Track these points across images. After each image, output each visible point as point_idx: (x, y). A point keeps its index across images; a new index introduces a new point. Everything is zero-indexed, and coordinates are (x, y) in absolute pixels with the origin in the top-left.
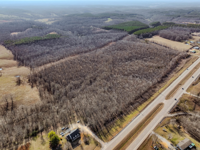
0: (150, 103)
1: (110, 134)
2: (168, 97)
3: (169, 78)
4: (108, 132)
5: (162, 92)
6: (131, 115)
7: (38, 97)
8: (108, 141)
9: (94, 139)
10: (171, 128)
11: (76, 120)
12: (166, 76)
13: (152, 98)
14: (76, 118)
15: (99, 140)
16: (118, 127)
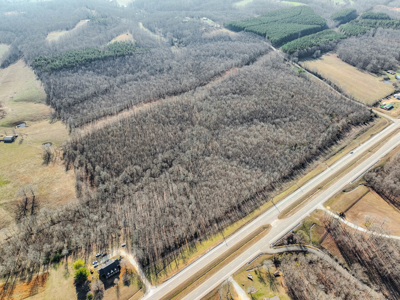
0: (249, 222)
1: (165, 273)
2: (284, 215)
3: (307, 170)
4: (164, 267)
5: (278, 201)
6: (209, 242)
7: (73, 190)
8: (157, 283)
9: (139, 278)
10: (263, 275)
11: (121, 241)
12: (302, 166)
13: (257, 212)
14: (121, 237)
15: (145, 281)
16: (181, 261)
